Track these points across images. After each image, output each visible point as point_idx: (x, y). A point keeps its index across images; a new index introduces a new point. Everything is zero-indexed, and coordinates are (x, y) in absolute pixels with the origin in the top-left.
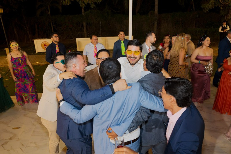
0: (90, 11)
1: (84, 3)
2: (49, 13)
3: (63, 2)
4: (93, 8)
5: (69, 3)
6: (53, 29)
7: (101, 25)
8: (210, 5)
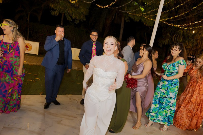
0: (68, 26)
1: (71, 17)
2: (28, 19)
3: (53, 11)
4: (77, 23)
5: (58, 15)
6: (28, 34)
7: (74, 40)
8: (166, 41)
